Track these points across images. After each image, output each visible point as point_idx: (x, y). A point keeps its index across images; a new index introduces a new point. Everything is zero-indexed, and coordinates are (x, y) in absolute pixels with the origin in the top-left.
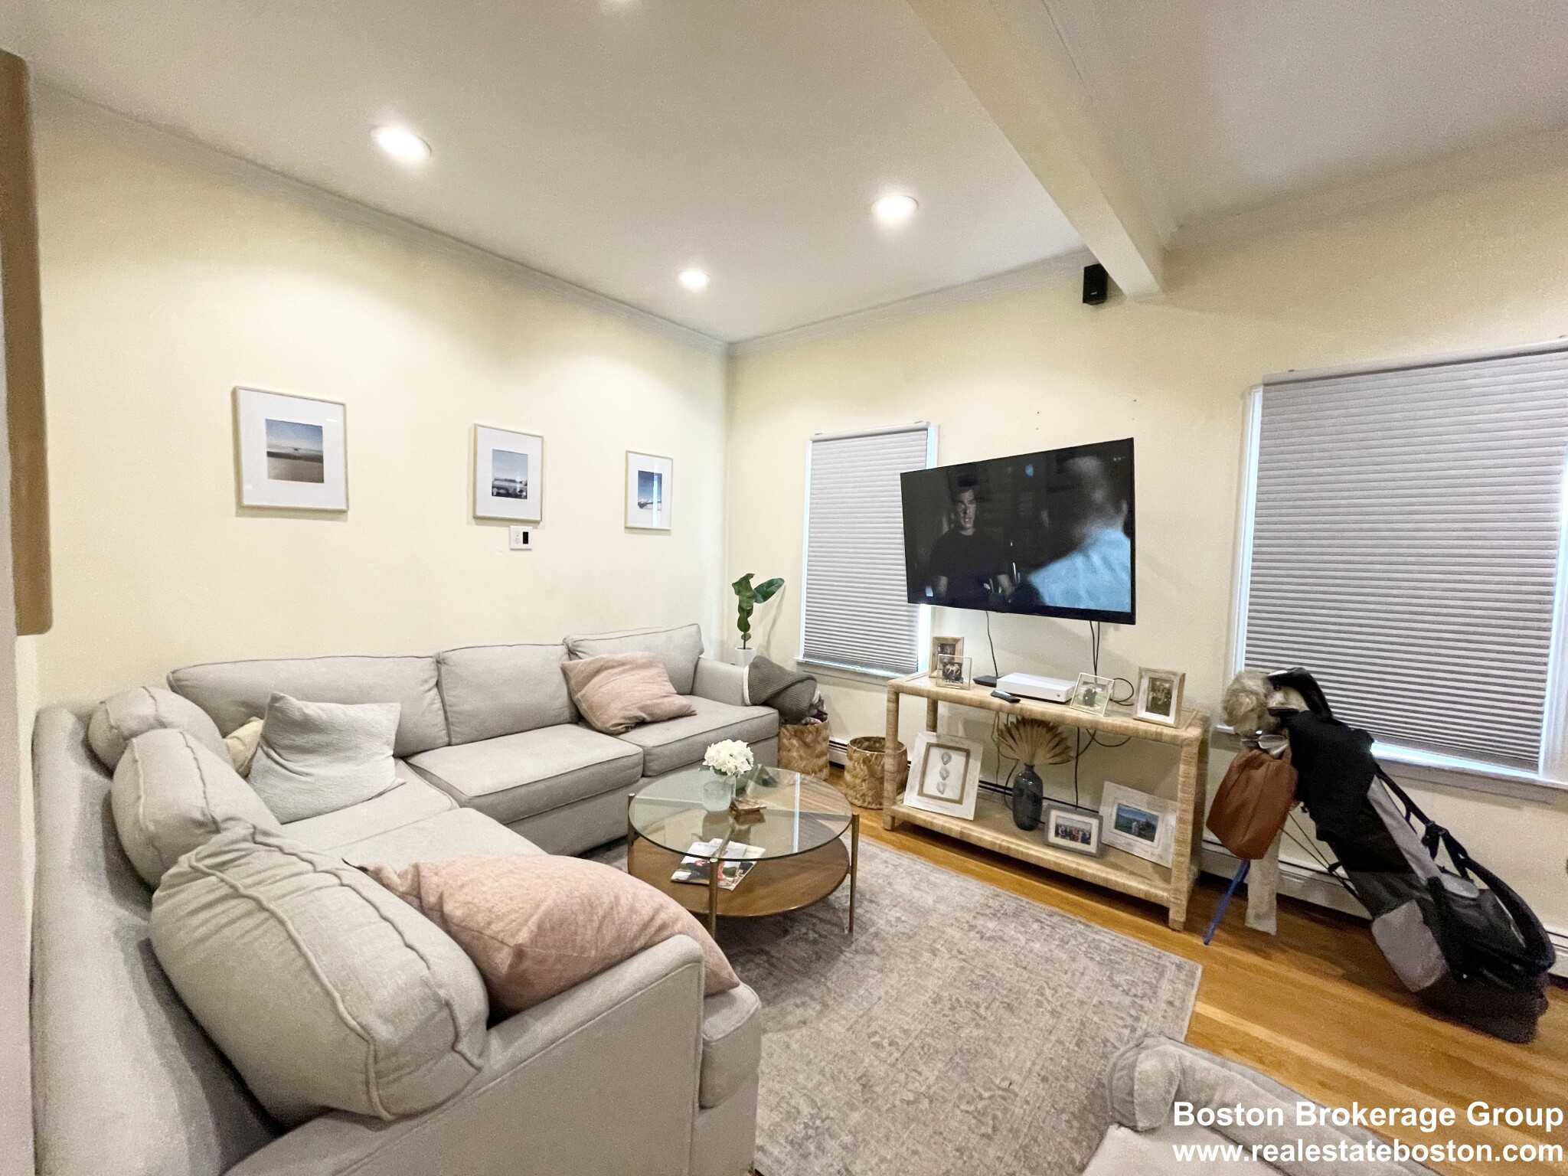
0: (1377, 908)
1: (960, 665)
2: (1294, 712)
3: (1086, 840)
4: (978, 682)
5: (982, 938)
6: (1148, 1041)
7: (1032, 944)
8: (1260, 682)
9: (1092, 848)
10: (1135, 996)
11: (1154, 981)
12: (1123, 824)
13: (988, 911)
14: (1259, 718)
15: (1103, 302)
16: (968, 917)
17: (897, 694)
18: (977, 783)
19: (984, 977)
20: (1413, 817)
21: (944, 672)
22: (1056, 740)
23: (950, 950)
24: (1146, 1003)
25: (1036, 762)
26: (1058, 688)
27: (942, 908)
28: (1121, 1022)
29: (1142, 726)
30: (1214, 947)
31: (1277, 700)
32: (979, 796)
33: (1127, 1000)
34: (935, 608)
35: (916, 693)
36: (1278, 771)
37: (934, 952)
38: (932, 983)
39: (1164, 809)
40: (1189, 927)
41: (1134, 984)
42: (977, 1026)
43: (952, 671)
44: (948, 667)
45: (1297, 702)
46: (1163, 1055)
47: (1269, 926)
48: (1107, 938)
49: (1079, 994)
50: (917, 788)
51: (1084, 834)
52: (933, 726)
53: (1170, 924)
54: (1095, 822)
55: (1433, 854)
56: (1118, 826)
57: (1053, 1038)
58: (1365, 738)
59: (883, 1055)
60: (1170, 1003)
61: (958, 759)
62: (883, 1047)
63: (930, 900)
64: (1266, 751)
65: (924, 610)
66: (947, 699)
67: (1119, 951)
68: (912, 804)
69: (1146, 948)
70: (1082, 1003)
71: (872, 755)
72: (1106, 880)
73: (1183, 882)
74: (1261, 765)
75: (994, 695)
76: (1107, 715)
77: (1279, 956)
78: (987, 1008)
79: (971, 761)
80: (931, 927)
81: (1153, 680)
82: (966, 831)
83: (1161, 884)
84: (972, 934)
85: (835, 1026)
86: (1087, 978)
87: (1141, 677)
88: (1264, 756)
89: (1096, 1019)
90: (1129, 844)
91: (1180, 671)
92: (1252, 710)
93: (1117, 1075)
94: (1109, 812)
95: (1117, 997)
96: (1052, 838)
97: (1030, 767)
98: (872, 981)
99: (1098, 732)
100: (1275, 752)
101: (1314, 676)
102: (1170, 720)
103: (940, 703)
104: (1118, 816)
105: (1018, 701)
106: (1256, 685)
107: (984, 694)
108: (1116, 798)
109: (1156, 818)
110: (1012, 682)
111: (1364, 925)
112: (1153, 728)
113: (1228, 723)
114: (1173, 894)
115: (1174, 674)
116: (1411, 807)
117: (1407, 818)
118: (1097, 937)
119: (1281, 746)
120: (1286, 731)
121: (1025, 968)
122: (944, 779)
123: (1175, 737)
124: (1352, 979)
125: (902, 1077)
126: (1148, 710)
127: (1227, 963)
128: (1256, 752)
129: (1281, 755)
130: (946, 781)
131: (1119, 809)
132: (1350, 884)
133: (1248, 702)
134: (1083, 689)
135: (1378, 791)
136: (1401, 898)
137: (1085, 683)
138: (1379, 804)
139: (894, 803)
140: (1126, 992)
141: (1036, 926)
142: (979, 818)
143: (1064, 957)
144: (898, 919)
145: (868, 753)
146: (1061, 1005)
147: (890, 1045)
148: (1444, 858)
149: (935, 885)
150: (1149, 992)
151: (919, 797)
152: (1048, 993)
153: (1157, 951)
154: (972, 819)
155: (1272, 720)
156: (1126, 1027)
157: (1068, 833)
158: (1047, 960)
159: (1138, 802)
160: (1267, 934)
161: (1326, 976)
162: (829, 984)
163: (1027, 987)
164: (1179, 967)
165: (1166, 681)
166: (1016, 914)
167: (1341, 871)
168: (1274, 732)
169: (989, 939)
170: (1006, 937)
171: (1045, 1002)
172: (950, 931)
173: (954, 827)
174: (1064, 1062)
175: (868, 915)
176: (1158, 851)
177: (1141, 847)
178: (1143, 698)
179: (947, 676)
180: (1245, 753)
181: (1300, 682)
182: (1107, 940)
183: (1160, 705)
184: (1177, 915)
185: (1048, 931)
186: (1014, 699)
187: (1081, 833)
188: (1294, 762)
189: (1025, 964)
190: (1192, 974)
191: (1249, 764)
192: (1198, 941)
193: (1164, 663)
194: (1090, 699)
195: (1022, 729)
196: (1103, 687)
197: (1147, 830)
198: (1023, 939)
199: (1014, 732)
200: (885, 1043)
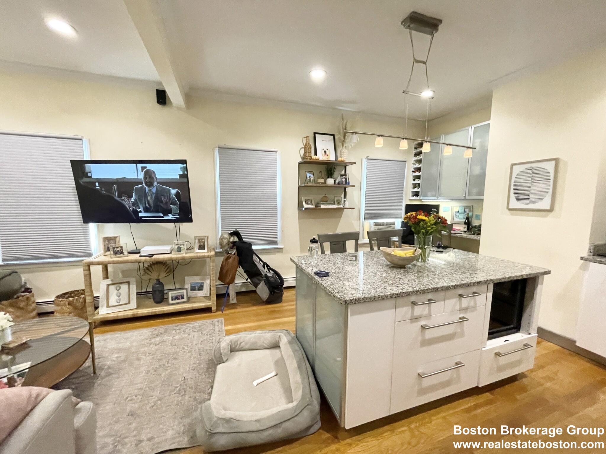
0: (256, 285)
1: (122, 247)
2: (236, 242)
3: (183, 298)
4: (130, 253)
5: (156, 345)
6: (221, 340)
7: (174, 338)
8: (227, 235)
9: (185, 299)
10: (210, 334)
11: (213, 328)
12: (193, 289)
13: (155, 336)
14: (228, 245)
15: (165, 105)
16: (148, 341)
17: (89, 266)
18: (135, 294)
19: (162, 356)
20: (261, 261)
21: (113, 251)
22: (167, 267)
23: (145, 355)
24: (213, 335)
25: (160, 278)
26: (167, 248)
27: (135, 344)
28: (209, 343)
29: (198, 255)
30: (225, 312)
31: (232, 239)
32: (137, 298)
33: (209, 336)
34: (98, 225)
35: (98, 263)
36: (234, 258)
37: (139, 359)
38: (143, 369)
39: (205, 279)
40: (217, 310)
41: (209, 332)
42: (167, 370)
43: (118, 250)
44: (116, 249)
45: (236, 239)
46: (225, 341)
47: (235, 301)
48: (197, 324)
49: (195, 343)
50: (106, 305)
51: (182, 296)
52: (106, 277)
53: (213, 312)
54: (185, 291)
55: (264, 268)
56: (191, 290)
57: (192, 358)
58: (250, 245)
59: (134, 401)
60: (219, 331)
61: (124, 287)
62: (133, 399)
63: (128, 344)
64: (231, 254)
65: (92, 226)
66: (113, 263)
67: (201, 325)
68: (104, 312)
69: (209, 321)
70: (197, 344)
71: (73, 300)
72: (192, 307)
73: (214, 298)
74: (231, 257)
75: (141, 256)
76: (186, 254)
77: (238, 307)
78: (168, 363)
79: (131, 286)
80: (133, 352)
81: (199, 240)
82: (135, 313)
83: (208, 301)
84: (151, 346)
85: (108, 407)
86: (195, 337)
87: (195, 239)
88: (231, 255)
89: (202, 346)
90: (196, 294)
91: (207, 235)
92: (227, 243)
93: (216, 352)
94: (188, 286)
95: (205, 337)
96: (171, 302)
97: (158, 280)
98: (115, 384)
99: (180, 261)
100: (233, 253)
101: (239, 231)
102: (206, 251)
103: (108, 265)
104: (191, 286)
105: (153, 256)
106: (226, 236)
107: (136, 257)
108: (190, 281)
109: (203, 283)
110: (146, 250)
111: (255, 292)
112: (202, 254)
113: (221, 248)
114: (212, 303)
115: (205, 236)
116: (261, 260)
117: (260, 262)
118: (194, 325)
119: (234, 251)
120: (235, 247)
121: (175, 345)
122: (119, 297)
123: (208, 256)
124: (254, 305)
125: (146, 402)
126: (199, 249)
127: (228, 315)
128: (229, 255)
129: (234, 254)
130: (120, 297)
131: (191, 284)
132: (251, 283)
133: (225, 241)
134: (176, 247)
135: (255, 257)
136: (260, 281)
137: (177, 245)
138: (255, 260)
139: (94, 315)
140: (207, 335)
141: (174, 332)
142: (139, 306)
143: (186, 335)
144: (117, 358)
145: (71, 299)
146: (191, 349)
147: (136, 396)
148: (266, 269)
149: (128, 338)
150: (213, 331)
151: (108, 308)
152: (186, 348)
153: (211, 320)
154: (136, 307)
155: (231, 245)
156: (210, 343)
157: (177, 298)
158: (182, 339)
159: (197, 280)
160: (235, 303)
161: (249, 307)
162: (95, 397)
163: (178, 350)
164: (218, 321)
165: (203, 239)
166: (165, 332)
167: (249, 280)
168: (232, 248)
169: (159, 344)
170: (165, 340)
171: (186, 351)
172: (142, 350)
173: (129, 314)
174: (198, 362)
175: (101, 363)
176: (205, 292)
177: (200, 294)
178: (197, 246)
179: (116, 253)
180: (226, 256)
181: (236, 234)
182: (197, 325)
183: (202, 247)
184: (214, 308)
185: (178, 331)
186: (151, 256)
187: (181, 296)
188: (238, 255)
189: (174, 344)
190: (222, 322)
191: (228, 258)
192: (220, 313)
193: (201, 234)
194: (179, 250)
195: (153, 267)
196: (183, 245)
197: (201, 288)
198: (171, 338)
199: (150, 269)
200: (134, 397)
